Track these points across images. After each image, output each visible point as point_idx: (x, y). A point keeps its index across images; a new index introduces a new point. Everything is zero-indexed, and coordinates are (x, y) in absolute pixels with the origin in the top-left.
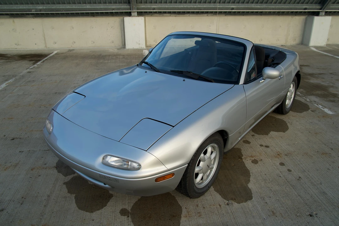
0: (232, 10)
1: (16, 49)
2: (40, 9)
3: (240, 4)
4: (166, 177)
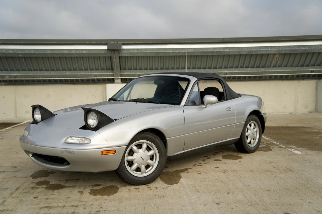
0: (225, 75)
2: (15, 76)
3: (234, 69)
4: (109, 152)
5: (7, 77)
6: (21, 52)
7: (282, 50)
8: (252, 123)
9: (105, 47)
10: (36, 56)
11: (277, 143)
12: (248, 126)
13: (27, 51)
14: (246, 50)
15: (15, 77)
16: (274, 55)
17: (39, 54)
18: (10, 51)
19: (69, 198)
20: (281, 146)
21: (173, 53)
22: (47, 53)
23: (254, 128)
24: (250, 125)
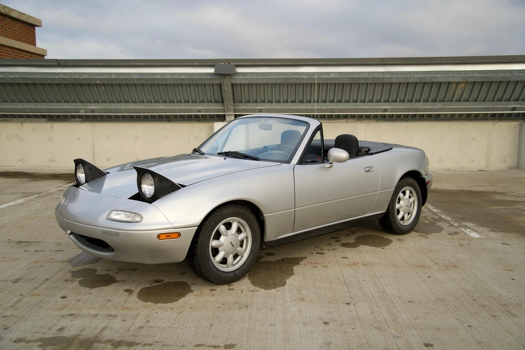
0: (385, 112)
1: (49, 167)
2: (92, 109)
3: (398, 103)
4: (170, 236)
5: (82, 111)
6: (99, 77)
7: (470, 77)
8: (406, 190)
9: (211, 70)
10: (118, 82)
11: (448, 218)
12: (401, 195)
13: (107, 76)
14: (416, 76)
15: (93, 111)
16: (458, 83)
17: (122, 79)
18: (85, 76)
19: (109, 301)
20: (453, 223)
21: (308, 79)
22: (133, 79)
23: (410, 197)
24: (404, 193)
